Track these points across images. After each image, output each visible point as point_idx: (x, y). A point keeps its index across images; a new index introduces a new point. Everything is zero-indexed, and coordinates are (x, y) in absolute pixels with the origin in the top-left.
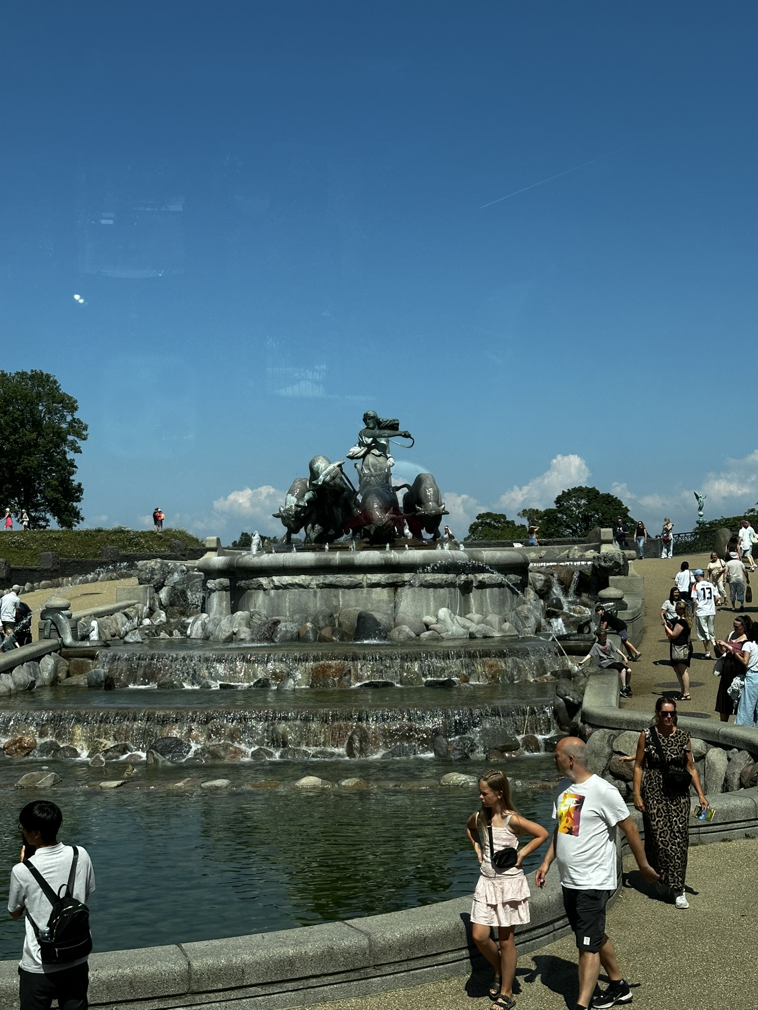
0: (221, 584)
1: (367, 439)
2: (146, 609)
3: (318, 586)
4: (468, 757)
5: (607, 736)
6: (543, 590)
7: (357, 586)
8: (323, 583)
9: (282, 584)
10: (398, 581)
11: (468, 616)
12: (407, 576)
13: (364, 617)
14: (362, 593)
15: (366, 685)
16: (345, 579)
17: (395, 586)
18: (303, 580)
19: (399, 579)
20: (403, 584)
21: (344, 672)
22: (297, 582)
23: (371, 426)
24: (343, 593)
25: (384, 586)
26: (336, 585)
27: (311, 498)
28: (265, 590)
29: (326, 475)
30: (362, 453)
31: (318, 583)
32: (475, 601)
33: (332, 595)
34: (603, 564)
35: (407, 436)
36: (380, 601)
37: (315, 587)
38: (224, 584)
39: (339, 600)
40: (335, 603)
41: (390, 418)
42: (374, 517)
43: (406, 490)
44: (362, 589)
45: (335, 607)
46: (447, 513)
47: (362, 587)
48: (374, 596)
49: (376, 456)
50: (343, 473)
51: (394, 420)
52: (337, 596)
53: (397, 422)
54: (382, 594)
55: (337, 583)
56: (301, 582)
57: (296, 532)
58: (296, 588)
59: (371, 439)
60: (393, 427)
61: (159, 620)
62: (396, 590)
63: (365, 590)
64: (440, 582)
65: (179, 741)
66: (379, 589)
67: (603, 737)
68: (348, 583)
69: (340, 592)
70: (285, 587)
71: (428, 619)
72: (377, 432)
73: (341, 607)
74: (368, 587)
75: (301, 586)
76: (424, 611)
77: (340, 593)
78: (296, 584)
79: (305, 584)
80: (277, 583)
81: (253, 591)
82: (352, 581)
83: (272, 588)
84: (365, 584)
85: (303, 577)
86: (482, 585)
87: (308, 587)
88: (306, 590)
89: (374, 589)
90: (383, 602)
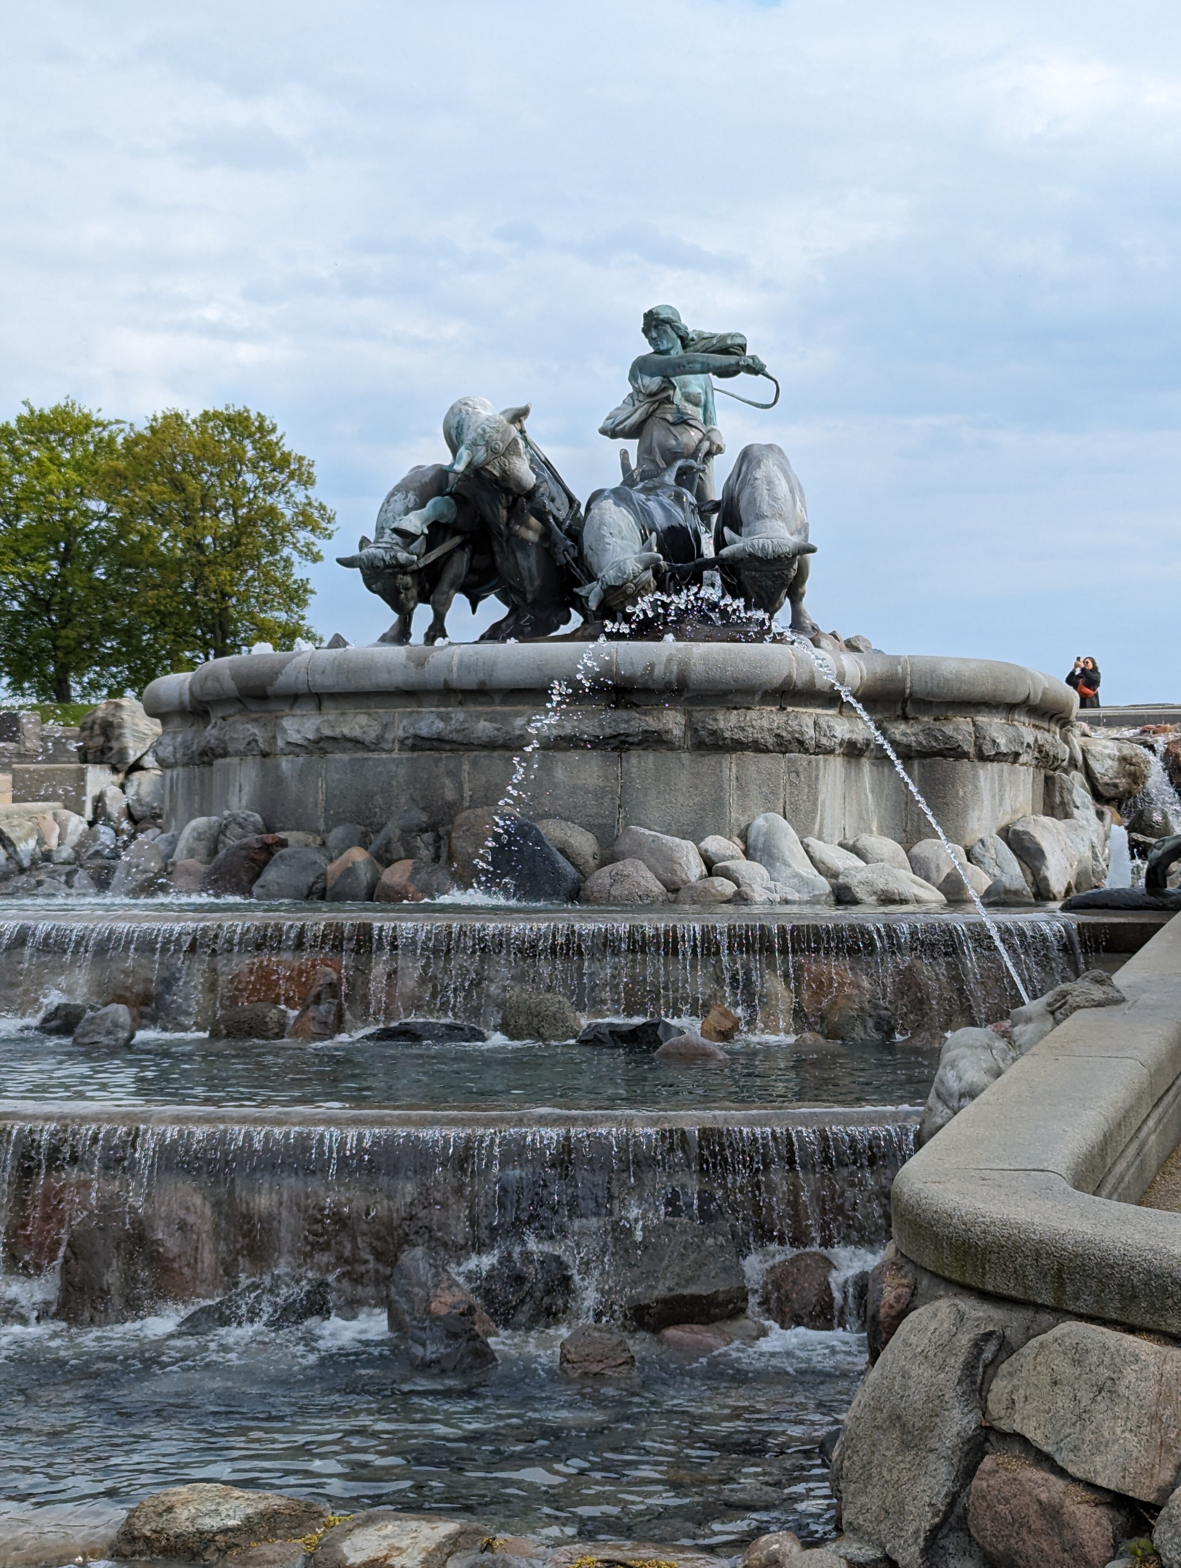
1: (647, 380)
2: (78, 823)
3: (403, 743)
8: (416, 736)
9: (308, 740)
10: (631, 731)
12: (656, 718)
16: (478, 721)
17: (618, 746)
18: (362, 727)
19: (635, 727)
20: (646, 740)
21: (314, 991)
22: (346, 731)
23: (662, 345)
24: (474, 764)
25: (589, 747)
26: (454, 742)
27: (438, 514)
29: (476, 445)
31: (403, 734)
32: (878, 798)
33: (442, 770)
35: (755, 369)
36: (576, 789)
37: (397, 746)
38: (190, 746)
39: (462, 788)
40: (449, 794)
45: (452, 804)
46: (813, 550)
48: (560, 774)
49: (672, 424)
51: (732, 336)
52: (455, 775)
53: (738, 341)
54: (584, 770)
55: (455, 736)
56: (357, 733)
58: (344, 750)
59: (658, 380)
62: (623, 757)
64: (758, 735)
66: (574, 756)
67: (949, 1346)
68: (487, 737)
69: (465, 760)
70: (316, 747)
71: (717, 844)
73: (467, 805)
74: (544, 750)
75: (357, 743)
76: (708, 820)
77: (466, 767)
78: (345, 739)
79: (367, 740)
80: (296, 738)
81: (236, 760)
82: (498, 730)
83: (283, 752)
85: (362, 717)
87: (376, 746)
88: (370, 755)
89: (559, 755)
90: (587, 792)
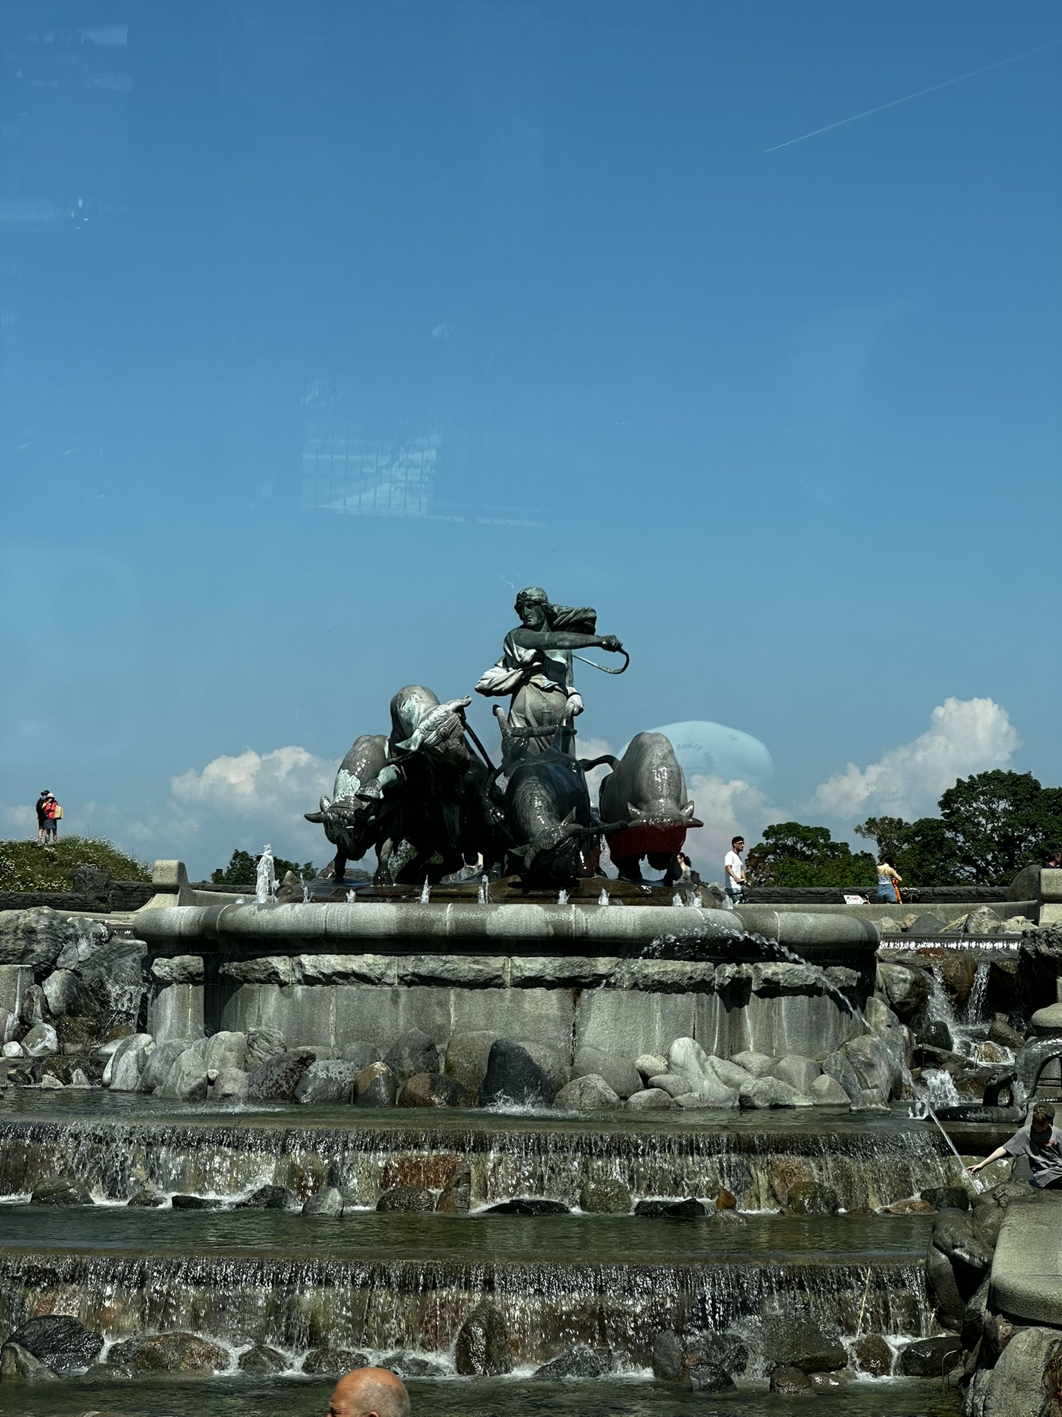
0: (185, 969)
1: (522, 651)
2: (12, 1020)
3: (401, 979)
4: (729, 1382)
5: (1045, 1344)
6: (908, 1004)
7: (489, 983)
8: (413, 974)
9: (322, 973)
10: (583, 974)
11: (737, 1057)
12: (603, 965)
13: (503, 1054)
14: (502, 999)
15: (501, 1209)
16: (464, 965)
17: (575, 986)
18: (368, 965)
19: (586, 970)
20: (596, 981)
21: (455, 1178)
22: (356, 968)
23: (533, 621)
24: (459, 996)
25: (550, 985)
26: (444, 979)
27: (391, 782)
28: (282, 984)
29: (429, 730)
30: (511, 682)
31: (402, 972)
32: (754, 1022)
33: (433, 1000)
34: (1044, 949)
35: (612, 646)
36: (540, 1018)
37: (396, 981)
38: (191, 969)
39: (449, 1015)
40: (439, 1020)
41: (577, 606)
42: (534, 829)
43: (605, 769)
44: (501, 990)
45: (441, 1028)
46: (698, 824)
47: (501, 986)
48: (527, 1006)
49: (543, 689)
50: (466, 727)
51: (586, 611)
52: (443, 1004)
53: (591, 615)
54: (547, 1002)
55: (446, 975)
56: (365, 970)
57: (358, 855)
58: (352, 983)
59: (533, 651)
60: (583, 625)
61: (40, 1046)
62: (577, 995)
63: (508, 993)
64: (677, 978)
65: (76, 1325)
66: (539, 991)
67: (1036, 1347)
68: (471, 976)
69: (452, 993)
70: (329, 979)
71: (648, 1061)
72: (546, 635)
73: (453, 1028)
74: (515, 986)
75: (363, 978)
76: (640, 1043)
77: (453, 998)
78: (354, 974)
79: (373, 975)
80: (310, 971)
81: (257, 986)
82: (480, 971)
83: (299, 982)
84: (508, 979)
85: (369, 958)
86: (772, 989)
87: (380, 980)
88: (374, 987)
89: (527, 991)
90: (548, 1020)
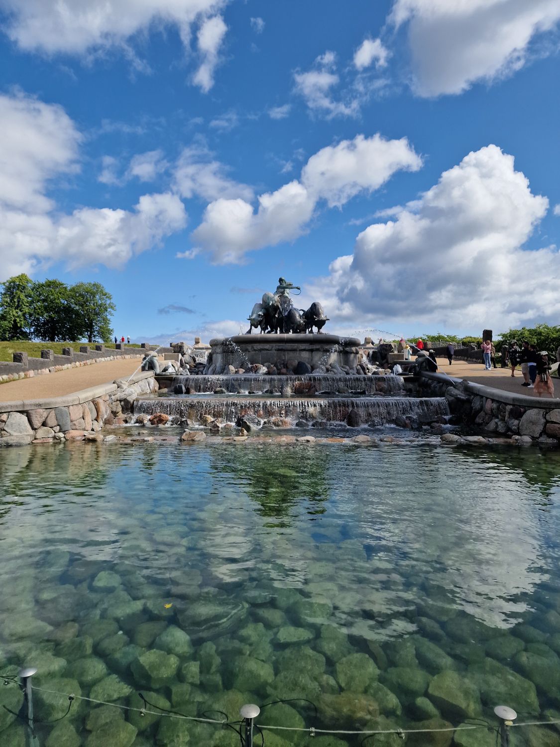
7: (294, 350)
8: (278, 349)
9: (258, 349)
10: (314, 348)
12: (318, 346)
13: (301, 364)
14: (297, 354)
16: (288, 346)
18: (268, 347)
22: (265, 348)
24: (287, 353)
25: (307, 350)
28: (249, 351)
33: (282, 354)
35: (297, 288)
36: (306, 357)
37: (274, 350)
39: (286, 357)
45: (285, 360)
46: (329, 320)
47: (296, 351)
48: (302, 355)
55: (284, 348)
62: (312, 353)
63: (298, 352)
66: (304, 352)
67: (538, 413)
68: (290, 348)
73: (288, 360)
75: (267, 350)
83: (253, 351)
84: (298, 349)
87: (271, 350)
